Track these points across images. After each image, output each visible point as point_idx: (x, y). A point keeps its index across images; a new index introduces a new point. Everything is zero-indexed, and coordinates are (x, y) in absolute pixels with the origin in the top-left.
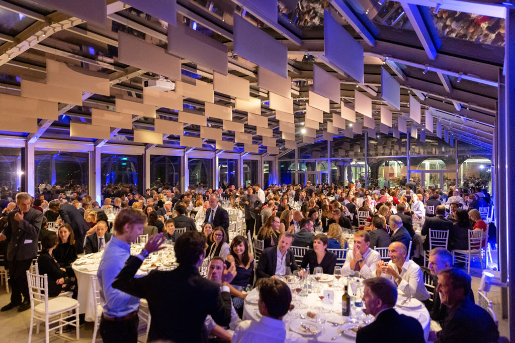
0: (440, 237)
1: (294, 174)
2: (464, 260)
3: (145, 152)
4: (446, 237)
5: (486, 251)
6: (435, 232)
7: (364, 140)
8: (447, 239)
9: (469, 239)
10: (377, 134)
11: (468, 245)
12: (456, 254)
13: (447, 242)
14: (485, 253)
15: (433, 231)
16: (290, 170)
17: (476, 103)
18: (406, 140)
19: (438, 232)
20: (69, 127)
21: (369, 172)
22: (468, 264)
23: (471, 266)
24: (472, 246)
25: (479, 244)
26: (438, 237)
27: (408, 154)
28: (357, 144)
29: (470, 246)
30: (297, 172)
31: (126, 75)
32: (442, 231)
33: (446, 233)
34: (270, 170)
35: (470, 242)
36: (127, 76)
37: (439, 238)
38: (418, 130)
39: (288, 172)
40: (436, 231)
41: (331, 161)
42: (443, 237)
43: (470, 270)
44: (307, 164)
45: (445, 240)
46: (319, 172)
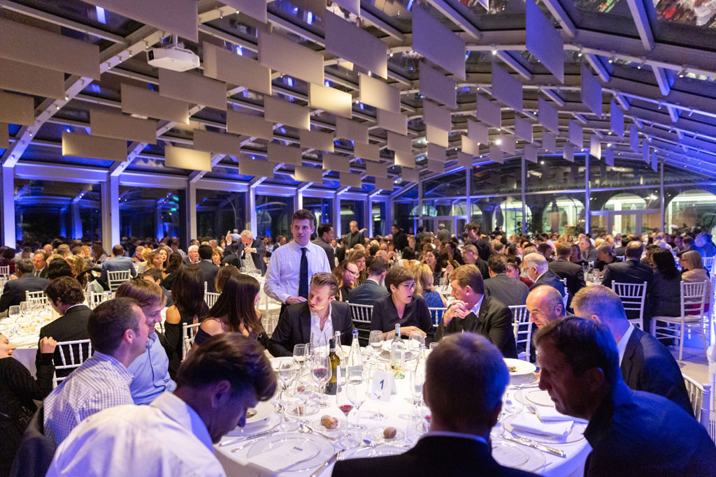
0: (631, 295)
1: (417, 220)
2: (672, 333)
3: (189, 185)
4: (641, 294)
5: (710, 320)
6: (622, 286)
7: (520, 168)
8: (643, 297)
9: (682, 297)
10: (540, 159)
11: (680, 309)
12: (659, 323)
13: (642, 303)
14: (709, 323)
15: (619, 284)
16: (412, 216)
17: (696, 65)
18: (585, 168)
19: (627, 287)
20: (61, 142)
21: (528, 216)
22: (679, 340)
23: (684, 346)
24: (687, 310)
25: (699, 306)
26: (627, 295)
27: (587, 188)
28: (512, 177)
29: (683, 310)
30: (422, 218)
31: (127, 47)
32: (634, 285)
33: (642, 287)
34: (383, 216)
35: (682, 304)
36: (129, 49)
37: (629, 297)
38: (602, 148)
39: (410, 218)
40: (624, 284)
41: (472, 200)
42: (635, 295)
43: (683, 352)
44: (438, 208)
45: (640, 300)
46: (454, 217)
